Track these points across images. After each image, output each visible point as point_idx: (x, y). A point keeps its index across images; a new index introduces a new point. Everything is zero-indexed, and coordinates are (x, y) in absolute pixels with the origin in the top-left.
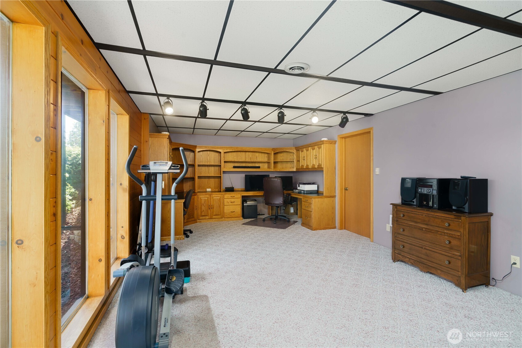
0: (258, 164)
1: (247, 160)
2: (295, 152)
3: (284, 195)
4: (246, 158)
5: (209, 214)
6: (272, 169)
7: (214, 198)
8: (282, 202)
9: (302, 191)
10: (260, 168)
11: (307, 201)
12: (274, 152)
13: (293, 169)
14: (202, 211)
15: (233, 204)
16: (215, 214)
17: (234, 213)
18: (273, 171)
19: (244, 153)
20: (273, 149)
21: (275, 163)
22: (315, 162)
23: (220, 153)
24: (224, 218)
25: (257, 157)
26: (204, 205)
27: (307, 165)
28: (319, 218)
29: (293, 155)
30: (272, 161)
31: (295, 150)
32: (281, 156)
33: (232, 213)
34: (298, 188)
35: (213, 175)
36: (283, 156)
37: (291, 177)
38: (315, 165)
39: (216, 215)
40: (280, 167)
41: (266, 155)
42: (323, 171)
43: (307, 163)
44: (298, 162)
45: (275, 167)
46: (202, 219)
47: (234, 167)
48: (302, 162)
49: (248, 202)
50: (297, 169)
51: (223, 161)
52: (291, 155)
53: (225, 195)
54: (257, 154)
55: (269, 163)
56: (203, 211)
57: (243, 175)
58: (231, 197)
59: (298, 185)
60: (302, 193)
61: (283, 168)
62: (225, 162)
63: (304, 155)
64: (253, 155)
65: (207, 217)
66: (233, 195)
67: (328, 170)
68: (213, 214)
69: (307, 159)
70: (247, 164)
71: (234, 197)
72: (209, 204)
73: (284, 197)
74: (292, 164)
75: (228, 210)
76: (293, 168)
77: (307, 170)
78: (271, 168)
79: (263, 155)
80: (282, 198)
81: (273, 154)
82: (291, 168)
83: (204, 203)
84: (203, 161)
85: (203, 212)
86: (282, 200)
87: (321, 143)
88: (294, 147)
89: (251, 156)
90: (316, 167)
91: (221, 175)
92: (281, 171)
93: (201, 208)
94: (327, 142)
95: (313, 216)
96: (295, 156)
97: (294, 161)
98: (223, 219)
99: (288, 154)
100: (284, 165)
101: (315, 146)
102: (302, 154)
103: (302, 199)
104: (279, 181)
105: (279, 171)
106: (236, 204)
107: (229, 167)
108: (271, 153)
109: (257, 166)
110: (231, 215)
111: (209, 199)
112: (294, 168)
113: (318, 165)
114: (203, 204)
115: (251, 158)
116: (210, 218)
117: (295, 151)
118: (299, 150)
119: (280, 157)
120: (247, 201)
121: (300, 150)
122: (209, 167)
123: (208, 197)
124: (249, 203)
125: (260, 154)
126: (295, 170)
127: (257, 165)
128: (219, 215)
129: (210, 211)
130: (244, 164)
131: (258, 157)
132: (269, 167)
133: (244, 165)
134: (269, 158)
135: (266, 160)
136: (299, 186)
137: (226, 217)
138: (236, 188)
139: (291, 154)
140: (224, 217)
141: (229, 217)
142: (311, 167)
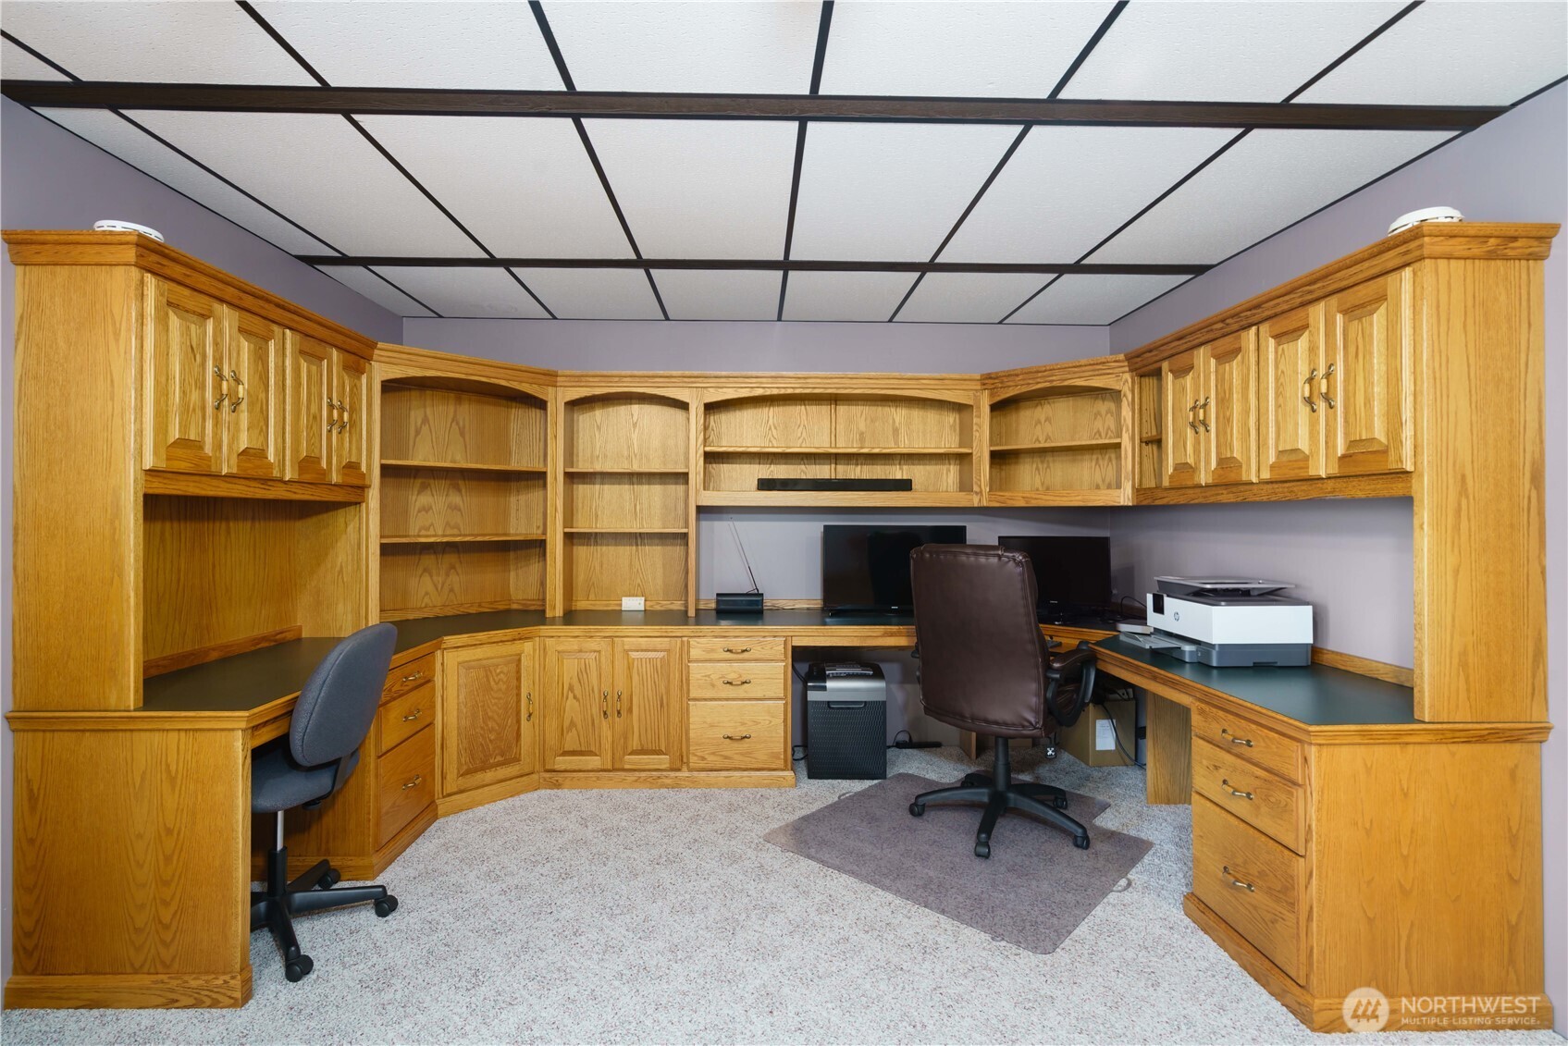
0: (905, 467)
1: (843, 447)
2: (1126, 389)
3: (1048, 667)
4: (834, 434)
5: (607, 745)
6: (982, 495)
7: (634, 655)
8: (1036, 712)
9: (1187, 648)
10: (910, 489)
11: (1245, 750)
12: (992, 395)
13: (1114, 493)
14: (566, 723)
15: (741, 692)
16: (635, 744)
17: (745, 745)
18: (985, 504)
19: (825, 409)
20: (989, 376)
21: (999, 458)
22: (1303, 431)
23: (683, 406)
24: (690, 770)
25: (896, 431)
26: (579, 696)
27: (1225, 463)
28: (1370, 921)
29: (1109, 411)
30: (982, 449)
31: (1127, 376)
32: (1039, 422)
33: (736, 745)
34: (1154, 620)
35: (657, 528)
36: (1048, 419)
37: (1103, 544)
38: (1306, 458)
39: (642, 752)
40: (1031, 485)
41: (951, 418)
42: (1407, 502)
43: (1223, 442)
44: (1148, 449)
45: (995, 485)
46: (565, 771)
47: (765, 485)
48: (1179, 443)
49: (830, 684)
50: (1138, 491)
51: (701, 452)
52: (1098, 414)
53: (693, 642)
54: (899, 415)
55: (962, 458)
56: (572, 724)
57: (813, 530)
58: (729, 655)
59: (1150, 598)
60: (1181, 662)
61: (1048, 489)
62: (711, 458)
63: (1196, 391)
64: (873, 421)
65: (594, 762)
66: (738, 644)
67: (1463, 491)
68: (625, 747)
69: (1229, 420)
70: (840, 468)
71: (746, 655)
72: (606, 688)
73: (1047, 681)
74: (1104, 463)
75: (712, 726)
76: (1109, 487)
77: (1226, 497)
78: (976, 488)
79: (932, 416)
80: (1034, 686)
81: (987, 409)
82: (1098, 487)
83: (575, 681)
84: (606, 456)
85: (569, 729)
86: (1033, 700)
87: (1390, 259)
88: (1121, 357)
89: (862, 426)
90: (1321, 468)
91: (687, 527)
92: (1034, 503)
93: (560, 711)
94: (1458, 246)
95: (1313, 893)
96: (1126, 412)
97: (1118, 446)
98: (684, 773)
99: (1085, 404)
100: (1059, 471)
101: (1304, 304)
102: (1177, 393)
103: (1196, 719)
104: (1013, 567)
105: (1022, 504)
106: (760, 695)
107: (739, 485)
108: (977, 399)
109: (899, 477)
110: (726, 758)
111: (603, 659)
112: (1119, 486)
113: (1340, 451)
114: (571, 688)
115: (862, 434)
116: (610, 767)
117: (1124, 381)
118: (1157, 374)
119: (1034, 428)
120: (824, 678)
121: (1165, 365)
122: (640, 483)
123: (599, 652)
124: (841, 688)
125: (916, 414)
126: (1124, 497)
127: (897, 472)
128: (659, 752)
129: (612, 727)
130: (826, 468)
131: (902, 431)
132: (965, 486)
133: (823, 472)
134: (965, 432)
135: (950, 443)
136: (1159, 608)
137: (702, 765)
138: (775, 596)
139: (1104, 406)
140: (688, 763)
141: (718, 766)
142: (1266, 475)
